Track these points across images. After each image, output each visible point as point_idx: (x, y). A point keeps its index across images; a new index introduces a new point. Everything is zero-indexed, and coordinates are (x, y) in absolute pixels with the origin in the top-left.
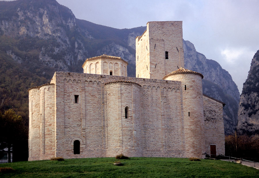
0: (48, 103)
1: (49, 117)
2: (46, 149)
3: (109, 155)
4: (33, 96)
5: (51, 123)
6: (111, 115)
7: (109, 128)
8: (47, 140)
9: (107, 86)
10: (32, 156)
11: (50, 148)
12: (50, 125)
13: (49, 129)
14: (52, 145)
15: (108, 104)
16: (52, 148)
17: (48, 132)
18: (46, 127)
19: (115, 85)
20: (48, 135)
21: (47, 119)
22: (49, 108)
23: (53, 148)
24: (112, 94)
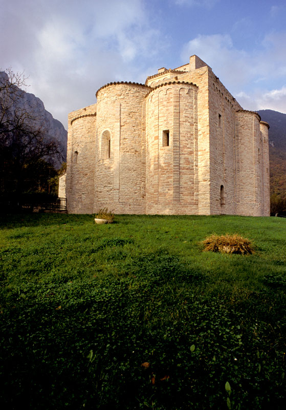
0: (186, 115)
1: (189, 139)
2: (182, 193)
3: (243, 212)
4: (122, 97)
5: (191, 150)
6: (245, 156)
7: (242, 173)
8: (185, 178)
9: (240, 114)
10: (121, 201)
11: (190, 193)
12: (191, 153)
13: (188, 159)
14: (193, 188)
15: (241, 139)
16: (193, 193)
17: (188, 165)
18: (183, 155)
19: (250, 115)
20: (187, 169)
21: (184, 142)
22: (189, 124)
23: (195, 193)
24: (246, 127)
